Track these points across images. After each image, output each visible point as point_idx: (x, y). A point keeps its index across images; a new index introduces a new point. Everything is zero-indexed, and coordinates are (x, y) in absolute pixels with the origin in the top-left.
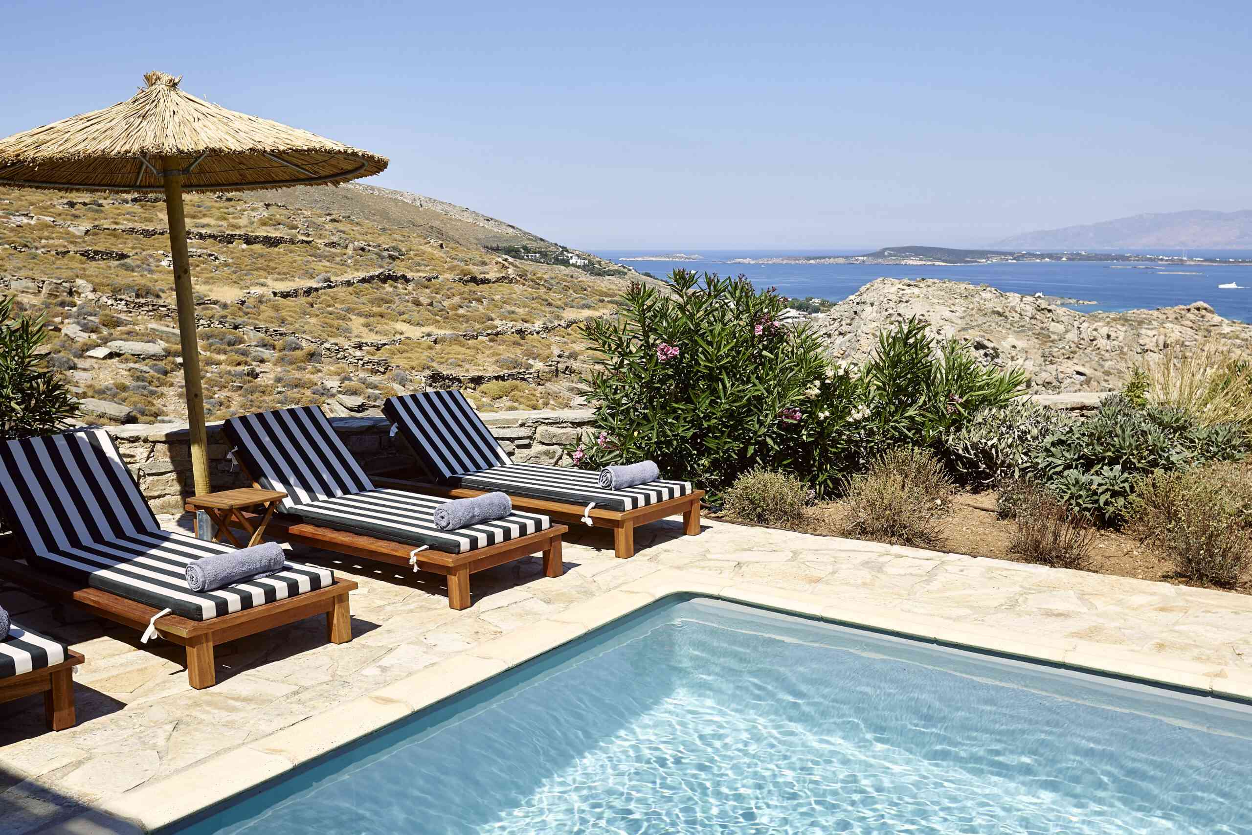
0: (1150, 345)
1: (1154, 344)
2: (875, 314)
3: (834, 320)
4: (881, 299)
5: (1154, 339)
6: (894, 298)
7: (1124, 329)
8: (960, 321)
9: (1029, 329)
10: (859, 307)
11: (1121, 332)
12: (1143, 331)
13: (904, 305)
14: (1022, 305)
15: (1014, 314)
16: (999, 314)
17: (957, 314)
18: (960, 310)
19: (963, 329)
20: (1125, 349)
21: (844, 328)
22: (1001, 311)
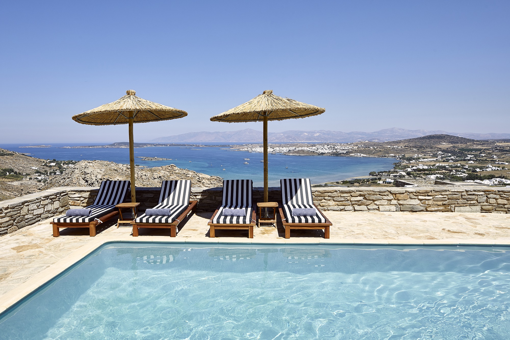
0: (156, 177)
1: (157, 177)
2: (78, 172)
3: (66, 174)
4: (80, 167)
5: (157, 175)
6: (84, 167)
7: (150, 173)
8: (103, 173)
9: (124, 174)
10: (74, 170)
11: (149, 174)
12: (154, 173)
13: (87, 169)
14: (123, 167)
15: (120, 170)
16: (115, 170)
17: (102, 171)
18: (103, 170)
19: (104, 175)
20: (150, 178)
21: (69, 176)
22: (116, 169)
